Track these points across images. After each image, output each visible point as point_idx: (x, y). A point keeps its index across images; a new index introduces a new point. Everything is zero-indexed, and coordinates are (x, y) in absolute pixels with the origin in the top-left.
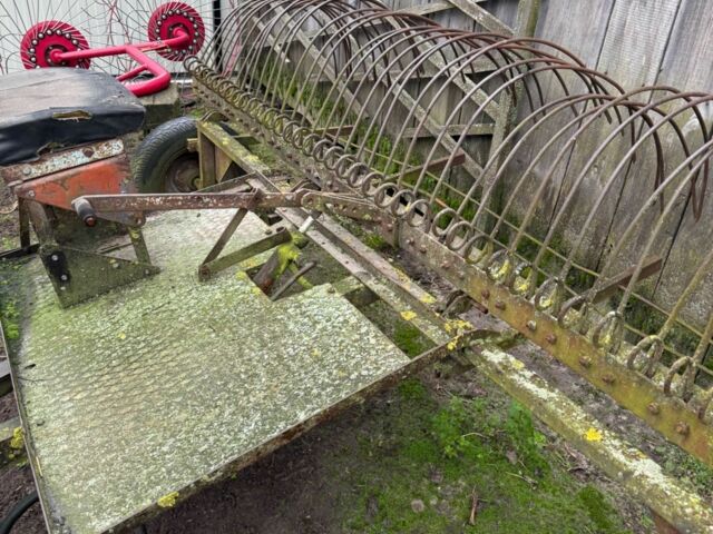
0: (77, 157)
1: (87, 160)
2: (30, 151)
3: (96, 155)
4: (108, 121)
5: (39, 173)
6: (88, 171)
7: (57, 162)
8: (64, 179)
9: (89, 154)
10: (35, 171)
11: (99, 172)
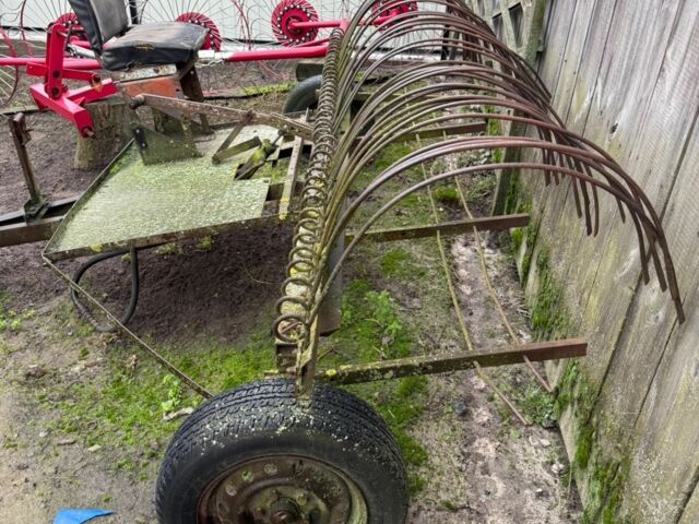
0: (149, 72)
1: (155, 75)
2: (123, 64)
3: (160, 73)
4: (165, 52)
5: (129, 78)
6: (156, 82)
7: (139, 73)
8: (142, 84)
9: (157, 71)
10: (128, 77)
11: (161, 83)
